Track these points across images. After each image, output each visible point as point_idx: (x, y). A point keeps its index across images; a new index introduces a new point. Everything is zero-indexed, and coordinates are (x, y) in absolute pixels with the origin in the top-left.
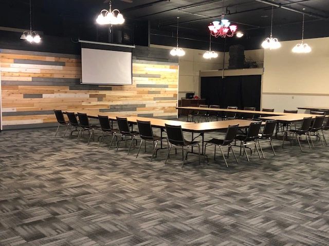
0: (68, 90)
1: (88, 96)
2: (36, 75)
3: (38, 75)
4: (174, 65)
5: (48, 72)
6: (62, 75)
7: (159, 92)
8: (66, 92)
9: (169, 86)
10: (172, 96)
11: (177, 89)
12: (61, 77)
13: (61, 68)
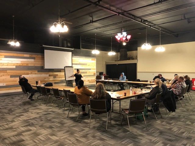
0: (37, 72)
1: (48, 75)
2: (18, 65)
3: (19, 65)
4: (93, 58)
5: (25, 63)
6: (33, 65)
8: (36, 74)
9: (91, 69)
10: (93, 74)
11: (95, 71)
12: (32, 65)
13: (33, 60)
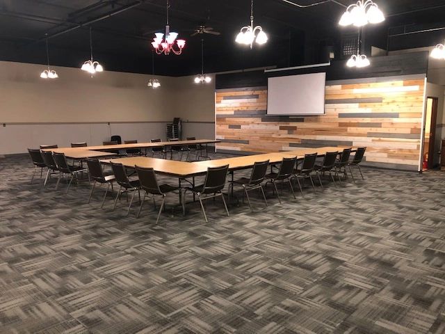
0: (260, 121)
1: (278, 128)
2: (237, 109)
5: (245, 105)
6: (256, 108)
7: (379, 125)
8: (258, 124)
9: (400, 115)
10: (407, 131)
11: (420, 121)
13: (255, 100)
